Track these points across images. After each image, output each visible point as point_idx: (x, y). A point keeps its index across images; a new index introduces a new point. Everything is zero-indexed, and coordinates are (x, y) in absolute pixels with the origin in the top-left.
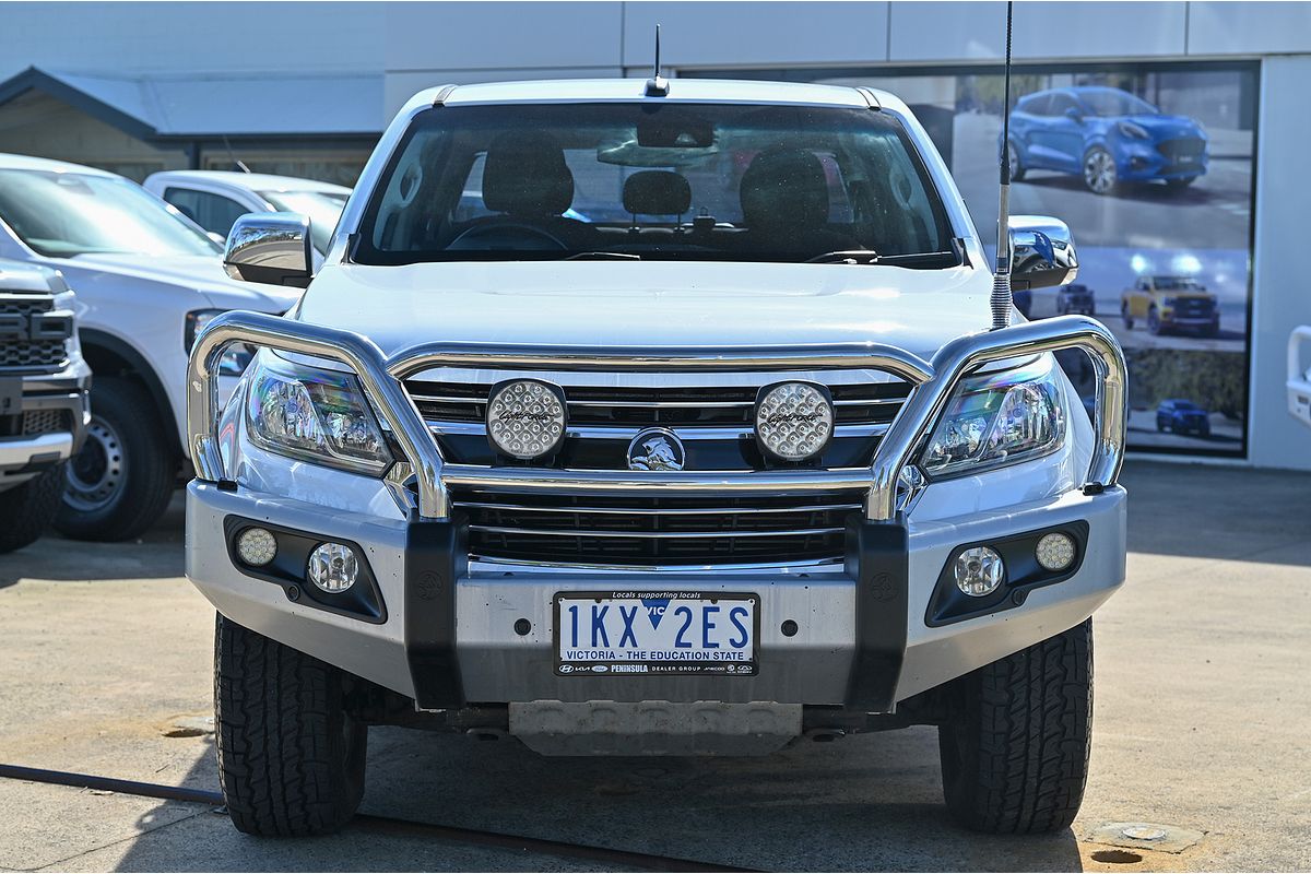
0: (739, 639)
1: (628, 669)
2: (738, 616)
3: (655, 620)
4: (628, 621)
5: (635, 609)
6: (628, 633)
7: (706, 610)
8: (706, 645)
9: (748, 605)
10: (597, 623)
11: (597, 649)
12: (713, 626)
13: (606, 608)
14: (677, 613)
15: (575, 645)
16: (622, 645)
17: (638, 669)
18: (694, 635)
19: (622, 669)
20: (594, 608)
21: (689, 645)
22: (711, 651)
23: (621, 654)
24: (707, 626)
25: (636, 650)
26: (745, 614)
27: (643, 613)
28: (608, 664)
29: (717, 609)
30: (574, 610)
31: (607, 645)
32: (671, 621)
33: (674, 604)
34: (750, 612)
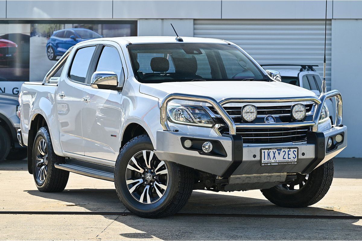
0: (294, 157)
1: (274, 164)
2: (294, 152)
3: (279, 153)
4: (274, 154)
5: (275, 151)
6: (274, 156)
7: (288, 151)
8: (288, 158)
9: (296, 150)
10: (269, 155)
11: (268, 160)
12: (290, 154)
13: (270, 151)
14: (283, 152)
15: (264, 160)
16: (273, 159)
17: (276, 164)
18: (286, 156)
19: (273, 164)
20: (268, 152)
21: (285, 159)
22: (289, 159)
23: (273, 161)
24: (289, 154)
25: (275, 160)
26: (296, 152)
27: (277, 152)
28: (271, 163)
29: (290, 151)
30: (264, 152)
31: (270, 159)
32: (282, 153)
33: (283, 150)
34: (297, 151)
